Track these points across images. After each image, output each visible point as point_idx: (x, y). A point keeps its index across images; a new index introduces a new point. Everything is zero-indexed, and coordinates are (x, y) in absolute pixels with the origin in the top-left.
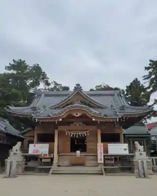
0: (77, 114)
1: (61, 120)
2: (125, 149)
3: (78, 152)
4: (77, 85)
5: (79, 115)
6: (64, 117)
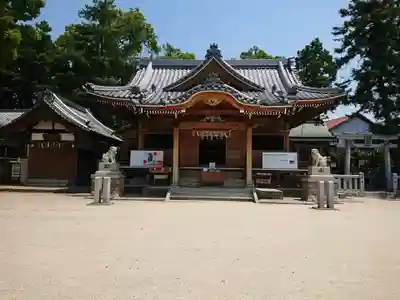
0: (212, 101)
1: (184, 111)
2: (292, 162)
3: (212, 165)
4: (211, 47)
5: (216, 103)
6: (189, 106)
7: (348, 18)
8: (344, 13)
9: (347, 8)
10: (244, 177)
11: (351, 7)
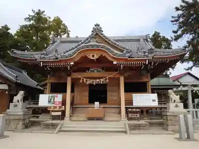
0: (93, 56)
3: (97, 104)
4: (95, 26)
5: (96, 57)
6: (76, 60)
7: (180, 12)
8: (177, 9)
9: (179, 6)
10: (120, 113)
11: (181, 6)
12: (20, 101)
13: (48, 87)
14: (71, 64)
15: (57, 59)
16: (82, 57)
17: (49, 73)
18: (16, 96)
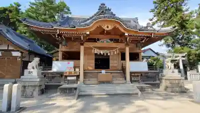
0: (108, 27)
1: (88, 33)
5: (110, 28)
6: (92, 30)
12: (35, 67)
13: (60, 55)
14: (87, 33)
15: (75, 27)
16: (98, 27)
17: (61, 43)
18: (31, 62)
